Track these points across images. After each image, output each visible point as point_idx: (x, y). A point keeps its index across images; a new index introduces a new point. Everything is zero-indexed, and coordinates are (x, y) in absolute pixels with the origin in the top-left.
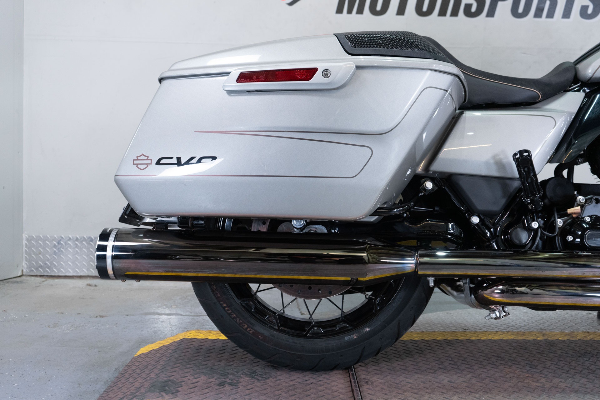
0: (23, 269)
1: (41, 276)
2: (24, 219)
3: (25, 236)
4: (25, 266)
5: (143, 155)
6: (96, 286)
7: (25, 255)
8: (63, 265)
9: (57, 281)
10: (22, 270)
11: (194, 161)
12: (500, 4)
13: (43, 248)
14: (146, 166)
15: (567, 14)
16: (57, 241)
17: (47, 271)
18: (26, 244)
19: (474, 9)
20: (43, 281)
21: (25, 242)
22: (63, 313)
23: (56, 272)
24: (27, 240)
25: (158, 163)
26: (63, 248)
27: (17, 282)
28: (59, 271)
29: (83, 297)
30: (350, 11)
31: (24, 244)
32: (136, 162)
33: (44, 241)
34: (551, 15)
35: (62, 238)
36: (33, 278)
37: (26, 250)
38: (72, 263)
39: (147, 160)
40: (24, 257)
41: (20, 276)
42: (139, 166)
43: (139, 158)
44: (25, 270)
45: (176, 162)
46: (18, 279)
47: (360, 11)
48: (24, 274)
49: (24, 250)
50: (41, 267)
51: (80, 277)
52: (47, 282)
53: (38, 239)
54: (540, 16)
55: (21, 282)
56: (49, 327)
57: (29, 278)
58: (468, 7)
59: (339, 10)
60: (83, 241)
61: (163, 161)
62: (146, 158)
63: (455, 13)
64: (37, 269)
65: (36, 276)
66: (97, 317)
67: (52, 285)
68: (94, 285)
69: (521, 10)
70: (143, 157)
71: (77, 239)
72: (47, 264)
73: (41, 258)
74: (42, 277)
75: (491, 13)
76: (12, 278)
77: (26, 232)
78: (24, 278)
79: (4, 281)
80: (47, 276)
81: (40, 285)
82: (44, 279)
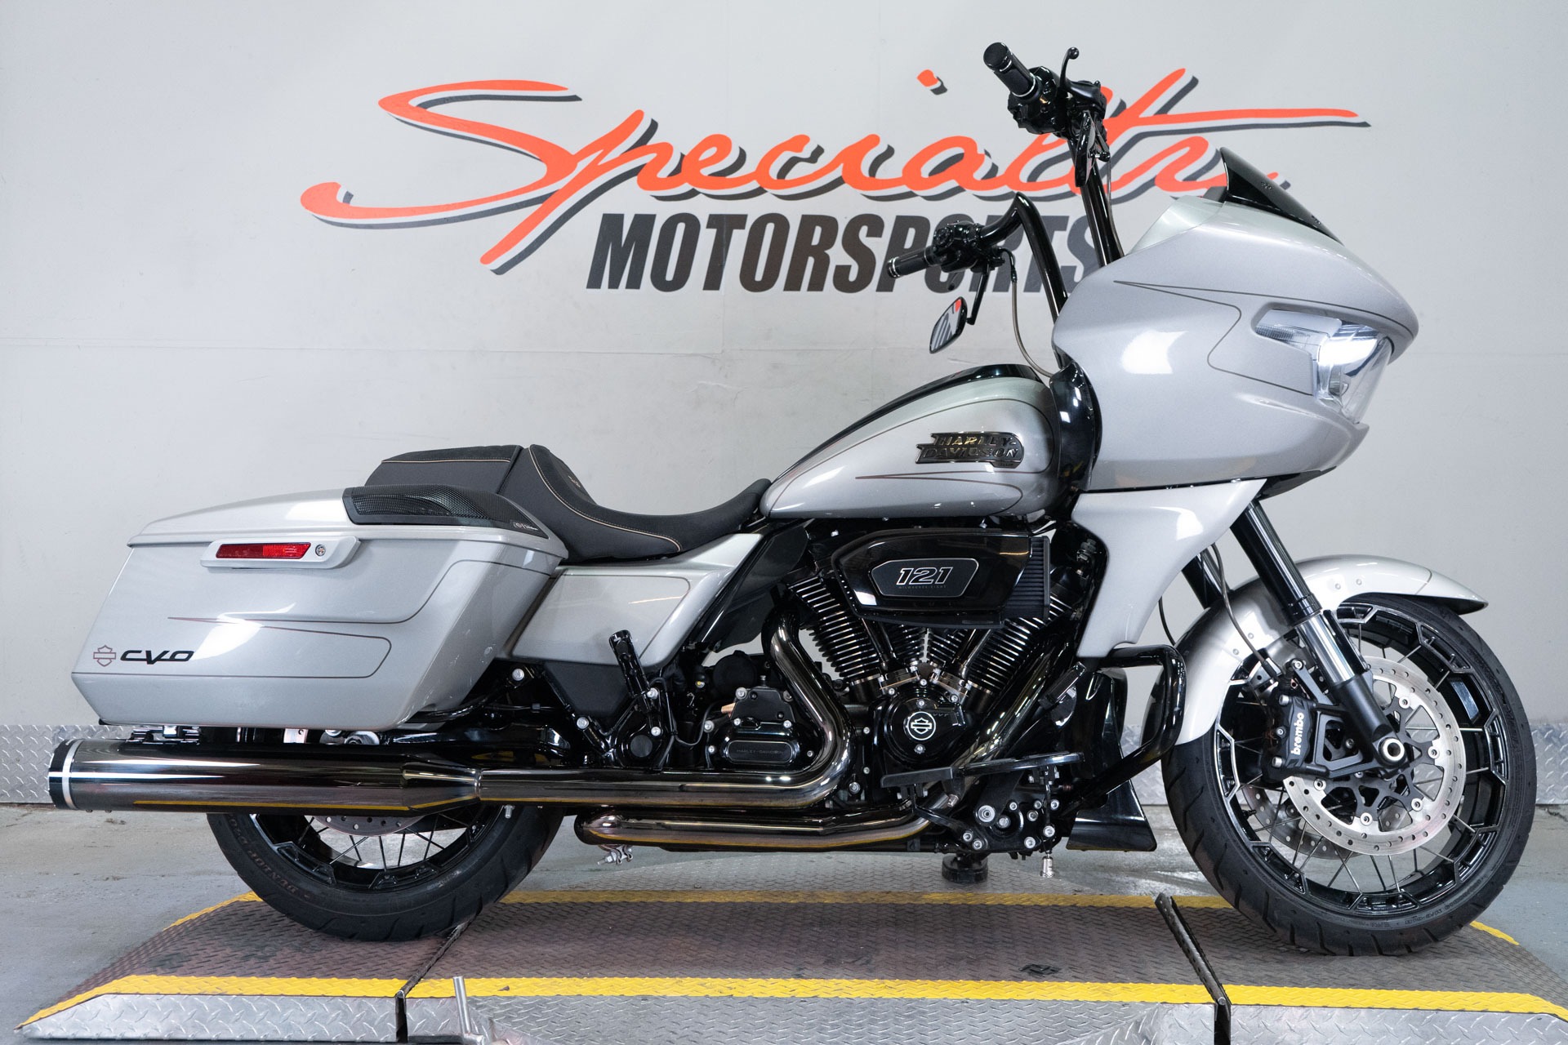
1: (20, 805)
5: (105, 646)
6: (123, 822)
11: (167, 656)
13: (25, 750)
14: (108, 661)
16: (52, 735)
17: (32, 795)
19: (853, 276)
20: (24, 815)
22: (47, 874)
25: (124, 658)
29: (94, 845)
30: (614, 284)
32: (97, 656)
33: (26, 737)
34: (1003, 285)
35: (62, 730)
36: (5, 809)
39: (111, 653)
42: (100, 661)
43: (101, 651)
45: (145, 657)
47: (634, 283)
50: (21, 786)
52: (31, 816)
53: (15, 731)
56: (18, 896)
58: (843, 271)
59: (594, 282)
61: (129, 656)
62: (109, 651)
63: (817, 285)
64: (12, 791)
65: (11, 804)
66: (107, 879)
67: (39, 822)
68: (119, 822)
69: (944, 277)
70: (105, 650)
71: (91, 732)
73: (20, 769)
74: (22, 807)
75: (887, 285)
80: (33, 804)
81: (17, 822)
82: (26, 812)
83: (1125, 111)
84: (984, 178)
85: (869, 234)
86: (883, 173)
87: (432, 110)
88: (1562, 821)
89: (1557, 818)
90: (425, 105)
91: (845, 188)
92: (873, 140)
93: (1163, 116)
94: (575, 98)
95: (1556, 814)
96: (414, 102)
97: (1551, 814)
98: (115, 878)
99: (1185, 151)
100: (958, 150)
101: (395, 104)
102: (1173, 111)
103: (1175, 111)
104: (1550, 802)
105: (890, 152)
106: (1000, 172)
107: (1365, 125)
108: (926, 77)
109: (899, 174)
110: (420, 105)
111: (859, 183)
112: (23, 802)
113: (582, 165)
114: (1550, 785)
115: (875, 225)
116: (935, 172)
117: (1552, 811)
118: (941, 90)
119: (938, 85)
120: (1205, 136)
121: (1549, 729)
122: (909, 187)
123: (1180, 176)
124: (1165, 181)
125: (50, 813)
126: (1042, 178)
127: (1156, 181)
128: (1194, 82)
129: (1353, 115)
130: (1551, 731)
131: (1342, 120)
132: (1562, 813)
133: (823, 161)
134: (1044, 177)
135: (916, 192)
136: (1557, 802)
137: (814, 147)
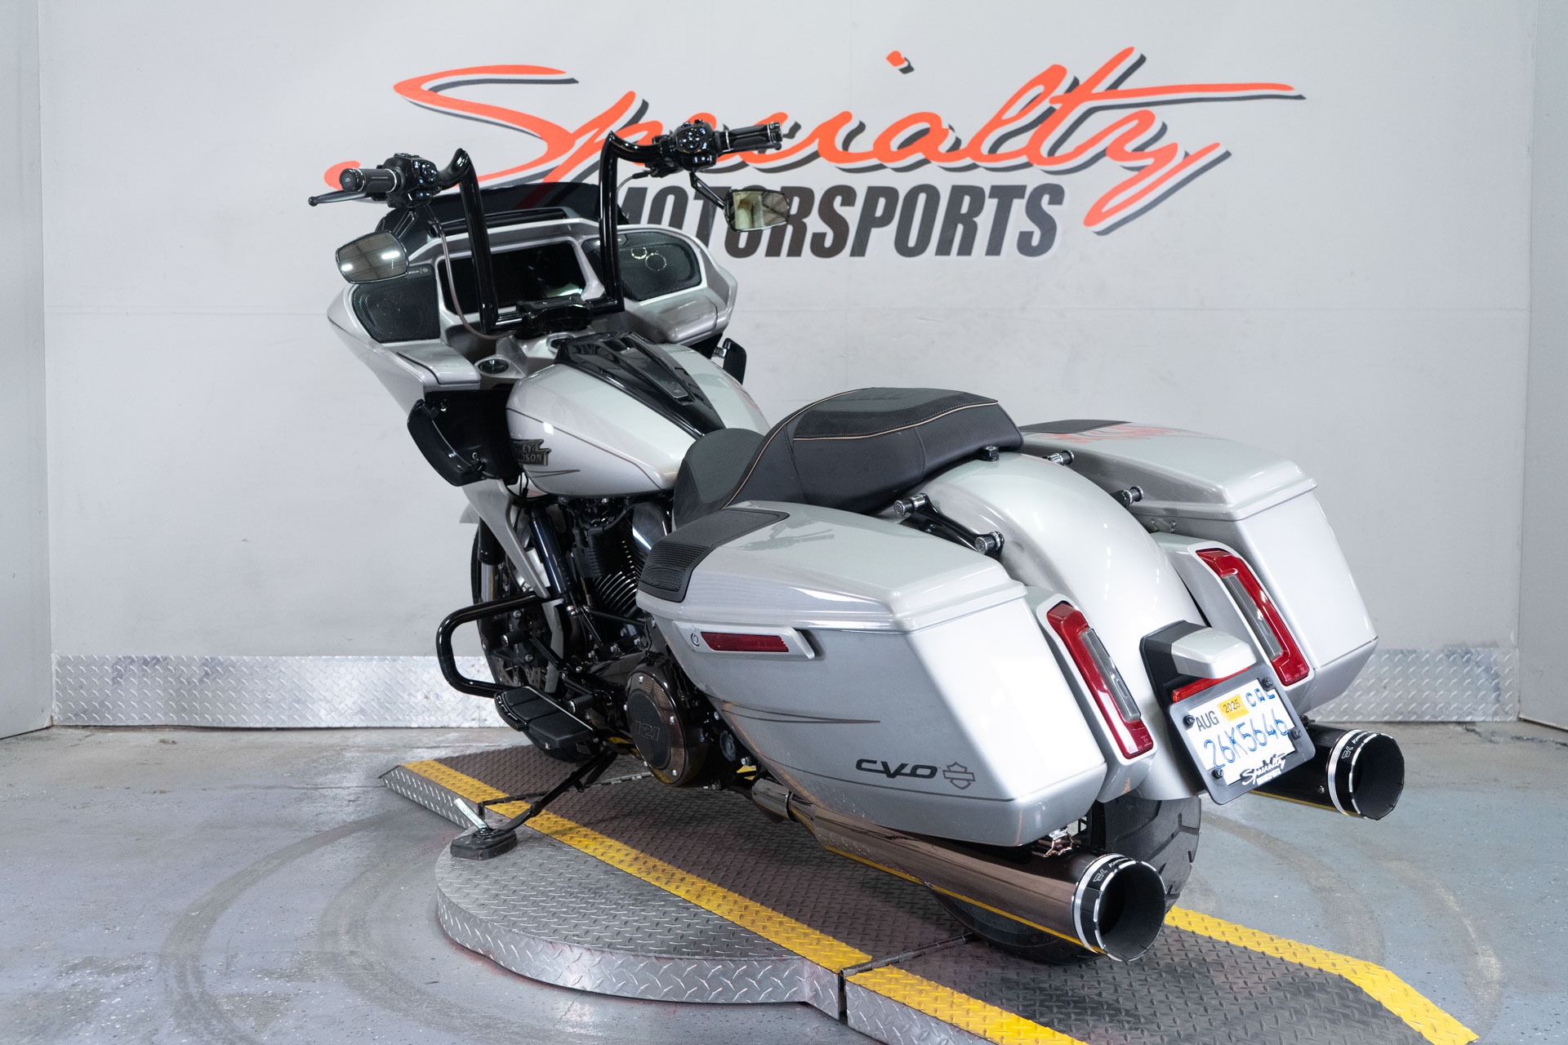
0: (53, 714)
1: (84, 727)
2: (53, 627)
3: (54, 657)
4: (57, 710)
6: (174, 742)
7: (55, 690)
8: (121, 706)
9: (111, 735)
10: (52, 717)
12: (875, 232)
13: (87, 678)
15: (994, 248)
16: (111, 665)
17: (95, 718)
18: (57, 670)
19: (828, 243)
20: (87, 736)
21: (54, 667)
22: (102, 788)
23: (109, 720)
24: (59, 664)
26: (121, 678)
27: (40, 738)
28: (115, 716)
29: (146, 762)
31: (54, 671)
33: (87, 666)
34: (966, 249)
35: (120, 659)
36: (70, 730)
37: (57, 682)
38: (137, 703)
40: (54, 694)
41: (47, 728)
44: (56, 718)
46: (43, 733)
48: (55, 723)
49: (54, 682)
50: (85, 712)
51: (153, 728)
52: (93, 737)
53: (78, 661)
54: (948, 253)
55: (48, 738)
56: (75, 808)
57: (63, 731)
58: (818, 238)
60: (155, 664)
63: (795, 251)
64: (76, 715)
65: (76, 727)
66: (155, 792)
67: (100, 743)
68: (170, 742)
69: (912, 242)
71: (146, 662)
72: (95, 706)
73: (83, 694)
74: (85, 729)
75: (859, 250)
76: (32, 732)
77: (56, 651)
78: (54, 730)
79: (19, 737)
80: (95, 726)
81: (79, 742)
82: (89, 733)
83: (1078, 87)
84: (949, 151)
85: (843, 204)
86: (856, 146)
87: (442, 93)
88: (1476, 736)
89: (1473, 734)
90: (436, 89)
91: (820, 161)
92: (845, 117)
93: (1112, 91)
94: (572, 81)
95: (1473, 731)
96: (426, 86)
97: (1468, 730)
98: (161, 792)
99: (1134, 123)
100: (924, 125)
101: (408, 88)
102: (1123, 87)
103: (1125, 86)
104: (1468, 719)
105: (861, 128)
106: (963, 145)
107: (1300, 97)
108: (895, 58)
109: (869, 147)
110: (431, 89)
111: (833, 157)
112: (87, 724)
113: (580, 142)
114: (1468, 704)
115: (848, 195)
116: (901, 146)
117: (1469, 727)
118: (908, 69)
119: (905, 65)
120: (1152, 109)
121: (1467, 653)
122: (879, 159)
123: (1129, 147)
124: (1115, 151)
125: (111, 734)
126: (1003, 149)
127: (1107, 152)
128: (1142, 60)
129: (1289, 88)
130: (1469, 655)
131: (1279, 93)
132: (1478, 729)
133: (801, 136)
134: (1004, 149)
135: (886, 164)
136: (1473, 720)
137: (792, 124)
